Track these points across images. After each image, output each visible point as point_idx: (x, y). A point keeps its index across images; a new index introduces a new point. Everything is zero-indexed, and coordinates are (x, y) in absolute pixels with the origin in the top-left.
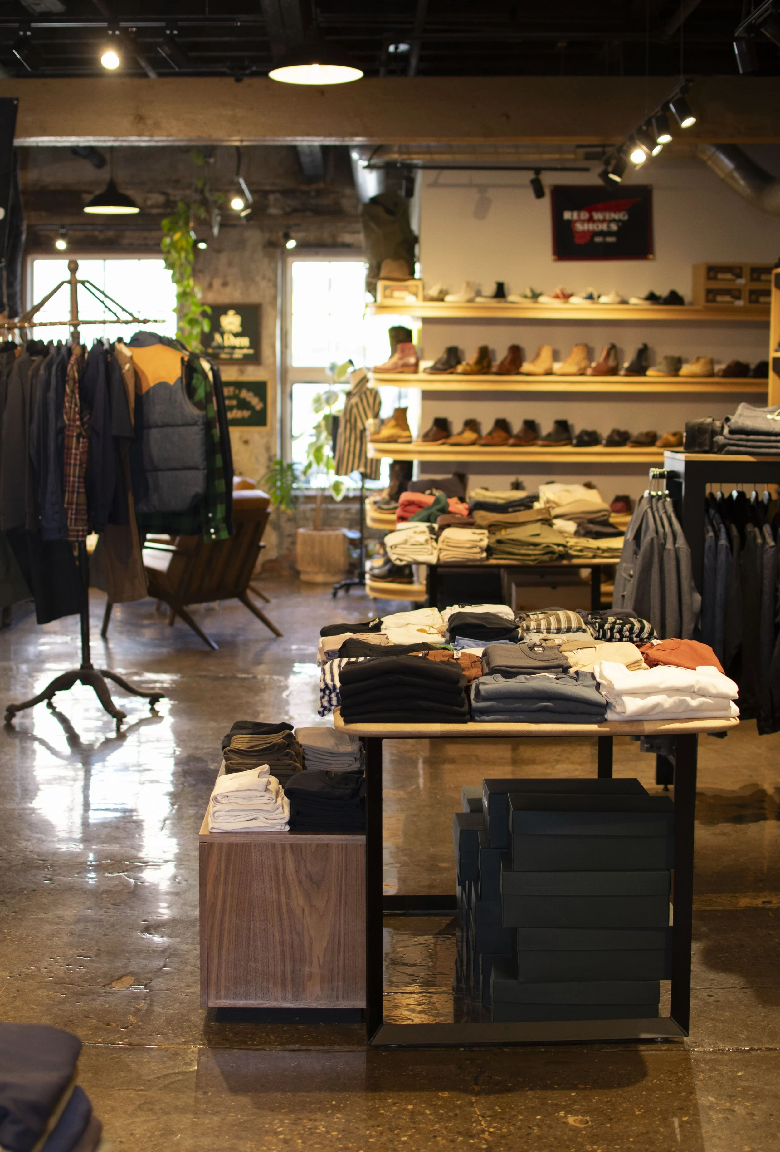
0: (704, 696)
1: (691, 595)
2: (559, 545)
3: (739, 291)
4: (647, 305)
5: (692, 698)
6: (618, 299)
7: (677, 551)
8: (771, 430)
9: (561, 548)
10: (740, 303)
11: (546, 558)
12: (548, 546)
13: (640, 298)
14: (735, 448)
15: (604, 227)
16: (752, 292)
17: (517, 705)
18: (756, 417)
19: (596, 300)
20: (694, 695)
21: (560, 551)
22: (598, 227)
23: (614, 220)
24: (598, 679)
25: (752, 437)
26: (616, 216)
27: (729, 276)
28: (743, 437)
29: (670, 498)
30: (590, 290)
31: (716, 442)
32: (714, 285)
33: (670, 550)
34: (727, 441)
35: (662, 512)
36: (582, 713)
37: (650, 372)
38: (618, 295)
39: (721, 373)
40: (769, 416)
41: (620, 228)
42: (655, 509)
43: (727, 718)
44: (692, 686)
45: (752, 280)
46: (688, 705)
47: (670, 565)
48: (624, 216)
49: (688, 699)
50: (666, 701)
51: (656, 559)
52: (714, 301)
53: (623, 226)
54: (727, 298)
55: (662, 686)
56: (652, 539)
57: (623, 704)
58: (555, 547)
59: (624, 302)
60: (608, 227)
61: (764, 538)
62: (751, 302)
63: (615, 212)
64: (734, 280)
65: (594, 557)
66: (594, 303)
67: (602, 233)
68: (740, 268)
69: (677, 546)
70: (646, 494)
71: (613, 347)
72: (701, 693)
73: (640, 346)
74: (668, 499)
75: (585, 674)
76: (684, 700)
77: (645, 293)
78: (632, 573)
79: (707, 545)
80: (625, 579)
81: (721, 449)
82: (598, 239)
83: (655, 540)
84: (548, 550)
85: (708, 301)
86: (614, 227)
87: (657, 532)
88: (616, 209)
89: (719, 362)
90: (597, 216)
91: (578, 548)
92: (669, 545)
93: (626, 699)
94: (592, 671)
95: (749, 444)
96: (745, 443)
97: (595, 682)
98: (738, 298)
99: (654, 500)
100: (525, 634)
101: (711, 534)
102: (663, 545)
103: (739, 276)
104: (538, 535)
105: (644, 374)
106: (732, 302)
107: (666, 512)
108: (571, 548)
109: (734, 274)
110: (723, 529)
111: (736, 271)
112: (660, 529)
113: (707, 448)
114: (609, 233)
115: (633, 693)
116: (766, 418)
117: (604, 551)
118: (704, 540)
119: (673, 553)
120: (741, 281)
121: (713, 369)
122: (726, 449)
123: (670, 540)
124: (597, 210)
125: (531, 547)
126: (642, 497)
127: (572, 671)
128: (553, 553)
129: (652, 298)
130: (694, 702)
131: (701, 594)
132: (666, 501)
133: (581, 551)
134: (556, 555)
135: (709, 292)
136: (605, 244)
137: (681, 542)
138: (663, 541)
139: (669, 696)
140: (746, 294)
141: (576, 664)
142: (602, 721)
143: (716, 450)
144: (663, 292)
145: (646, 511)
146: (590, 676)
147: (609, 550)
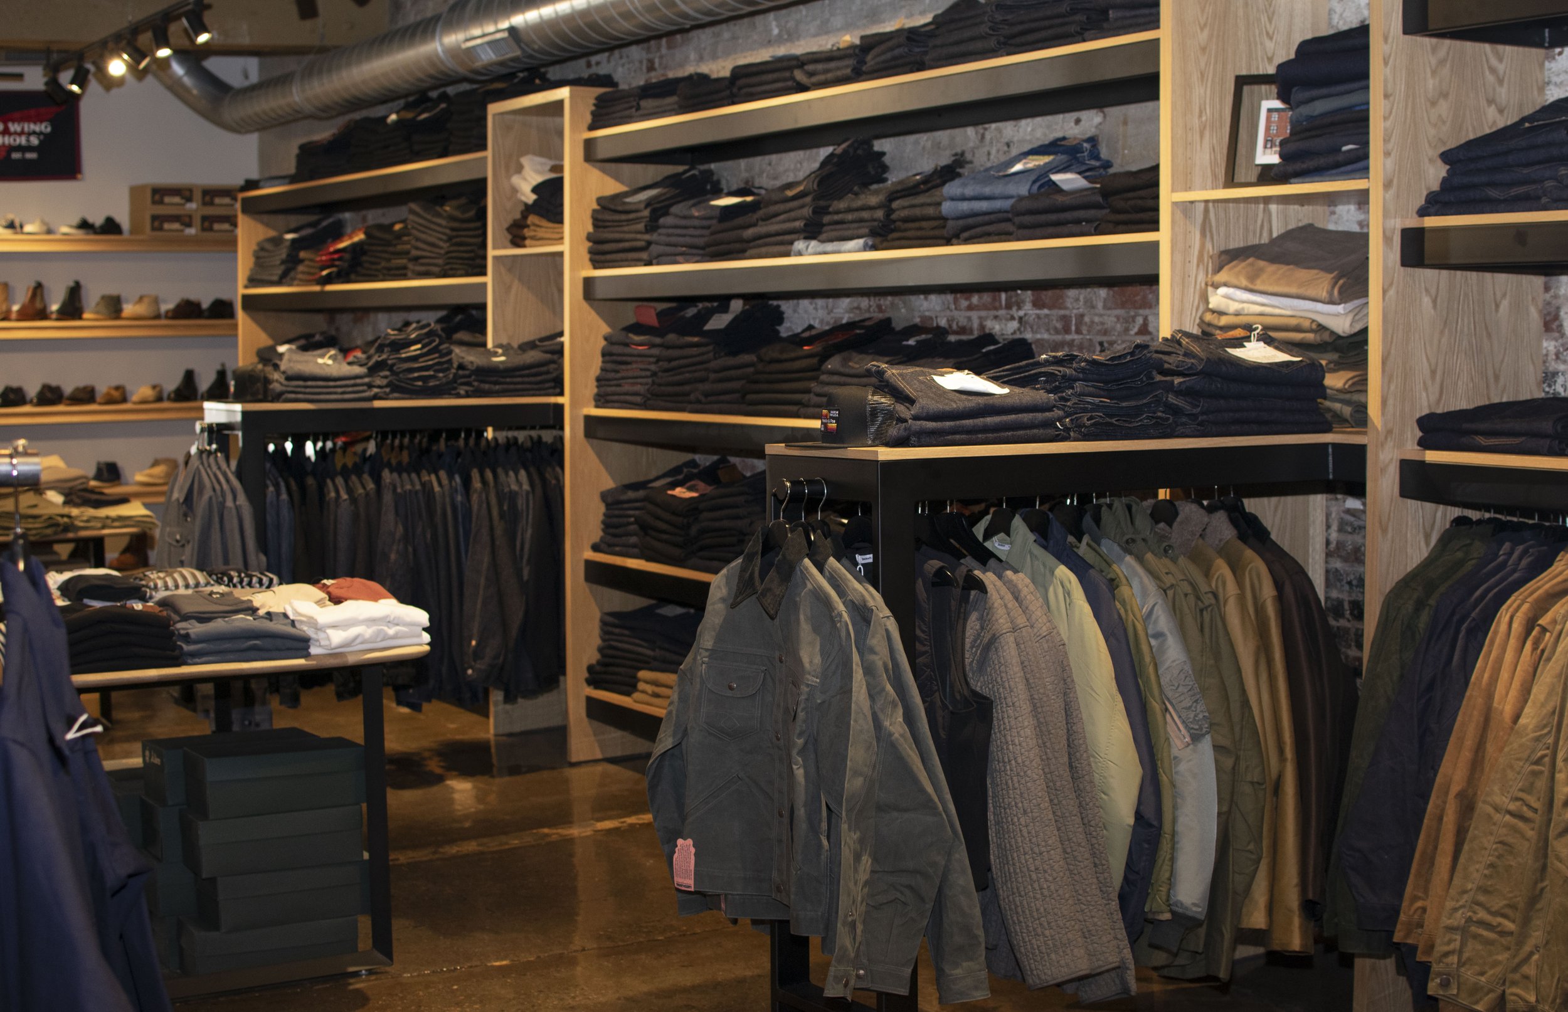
0: (398, 625)
1: (257, 556)
2: (62, 516)
3: (190, 217)
4: (80, 234)
5: (389, 627)
6: (44, 228)
7: (238, 508)
8: (329, 374)
9: (66, 520)
10: (192, 231)
11: (49, 531)
12: (50, 518)
13: (71, 226)
14: (293, 396)
15: (23, 140)
16: (204, 218)
17: (227, 645)
18: (306, 362)
19: (18, 229)
20: (389, 624)
21: (65, 523)
22: (15, 140)
23: (34, 133)
24: (292, 617)
25: (310, 383)
26: (33, 127)
27: (177, 200)
28: (301, 383)
29: (221, 452)
30: (11, 216)
31: (273, 390)
32: (160, 210)
33: (231, 508)
34: (284, 389)
35: (215, 468)
36: (288, 649)
37: (86, 316)
38: (43, 223)
39: (170, 314)
40: (320, 361)
41: (41, 142)
42: (206, 465)
43: (421, 645)
44: (387, 616)
45: (204, 204)
46: (386, 634)
47: (232, 524)
48: (46, 127)
49: (385, 628)
50: (367, 632)
51: (216, 519)
52: (161, 229)
53: (46, 139)
54: (176, 226)
55: (361, 617)
56: (210, 498)
57: (328, 638)
58: (59, 519)
59: (49, 232)
60: (28, 141)
61: (337, 491)
62: (204, 229)
63: (35, 123)
64: (183, 205)
65: (103, 527)
66: (16, 233)
67: (20, 148)
68: (191, 190)
69: (238, 503)
70: (193, 450)
71: (39, 286)
72: (396, 622)
73: (72, 284)
74: (219, 455)
75: (277, 614)
76: (382, 630)
77: (76, 221)
78: (178, 537)
79: (268, 500)
80: (170, 544)
81: (277, 397)
82: (16, 156)
83: (214, 499)
84: (51, 522)
85: (153, 229)
86: (35, 141)
87: (214, 490)
88: (38, 119)
89: (165, 302)
90: (14, 127)
91: (85, 518)
92: (229, 503)
93: (330, 631)
94: (283, 611)
95: (308, 390)
96: (303, 390)
97: (289, 621)
98: (189, 225)
99: (204, 456)
100: (154, 593)
101: (271, 489)
102: (222, 505)
103: (189, 199)
104: (35, 506)
105: (80, 318)
106: (182, 231)
107: (219, 468)
108: (77, 517)
109: (183, 198)
110: (282, 484)
111: (185, 193)
112: (217, 487)
113: (260, 397)
114: (29, 148)
115: (334, 626)
116: (317, 363)
117: (114, 520)
118: (265, 496)
119: (234, 512)
120: (192, 206)
121: (159, 309)
122: (284, 397)
123: (229, 497)
124: (13, 121)
125: (30, 520)
126: (188, 455)
127: (261, 612)
128: (57, 525)
129: (84, 225)
130: (391, 631)
131: (266, 554)
132: (217, 456)
133: (87, 521)
134: (61, 528)
135: (154, 218)
136: (24, 161)
137: (242, 499)
138: (221, 499)
139: (368, 627)
140: (197, 221)
141: (263, 606)
142: (307, 656)
143: (270, 398)
144: (98, 220)
145: (198, 468)
146: (282, 617)
147: (120, 518)
